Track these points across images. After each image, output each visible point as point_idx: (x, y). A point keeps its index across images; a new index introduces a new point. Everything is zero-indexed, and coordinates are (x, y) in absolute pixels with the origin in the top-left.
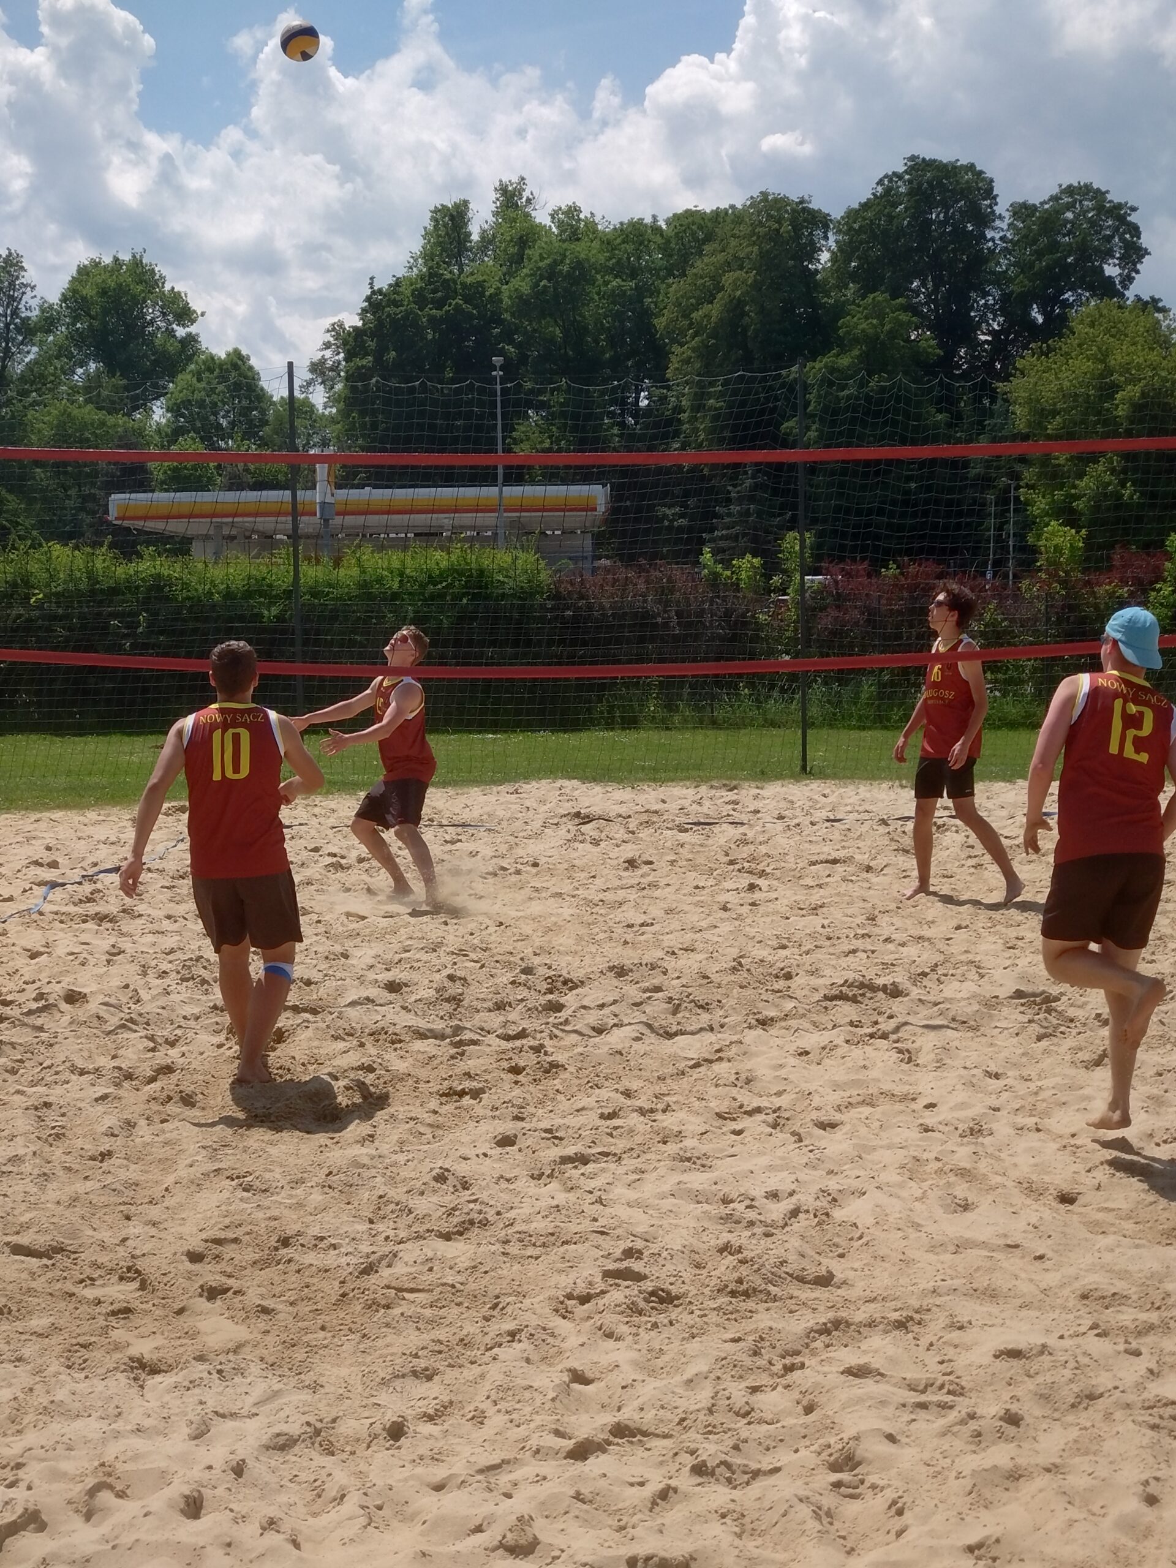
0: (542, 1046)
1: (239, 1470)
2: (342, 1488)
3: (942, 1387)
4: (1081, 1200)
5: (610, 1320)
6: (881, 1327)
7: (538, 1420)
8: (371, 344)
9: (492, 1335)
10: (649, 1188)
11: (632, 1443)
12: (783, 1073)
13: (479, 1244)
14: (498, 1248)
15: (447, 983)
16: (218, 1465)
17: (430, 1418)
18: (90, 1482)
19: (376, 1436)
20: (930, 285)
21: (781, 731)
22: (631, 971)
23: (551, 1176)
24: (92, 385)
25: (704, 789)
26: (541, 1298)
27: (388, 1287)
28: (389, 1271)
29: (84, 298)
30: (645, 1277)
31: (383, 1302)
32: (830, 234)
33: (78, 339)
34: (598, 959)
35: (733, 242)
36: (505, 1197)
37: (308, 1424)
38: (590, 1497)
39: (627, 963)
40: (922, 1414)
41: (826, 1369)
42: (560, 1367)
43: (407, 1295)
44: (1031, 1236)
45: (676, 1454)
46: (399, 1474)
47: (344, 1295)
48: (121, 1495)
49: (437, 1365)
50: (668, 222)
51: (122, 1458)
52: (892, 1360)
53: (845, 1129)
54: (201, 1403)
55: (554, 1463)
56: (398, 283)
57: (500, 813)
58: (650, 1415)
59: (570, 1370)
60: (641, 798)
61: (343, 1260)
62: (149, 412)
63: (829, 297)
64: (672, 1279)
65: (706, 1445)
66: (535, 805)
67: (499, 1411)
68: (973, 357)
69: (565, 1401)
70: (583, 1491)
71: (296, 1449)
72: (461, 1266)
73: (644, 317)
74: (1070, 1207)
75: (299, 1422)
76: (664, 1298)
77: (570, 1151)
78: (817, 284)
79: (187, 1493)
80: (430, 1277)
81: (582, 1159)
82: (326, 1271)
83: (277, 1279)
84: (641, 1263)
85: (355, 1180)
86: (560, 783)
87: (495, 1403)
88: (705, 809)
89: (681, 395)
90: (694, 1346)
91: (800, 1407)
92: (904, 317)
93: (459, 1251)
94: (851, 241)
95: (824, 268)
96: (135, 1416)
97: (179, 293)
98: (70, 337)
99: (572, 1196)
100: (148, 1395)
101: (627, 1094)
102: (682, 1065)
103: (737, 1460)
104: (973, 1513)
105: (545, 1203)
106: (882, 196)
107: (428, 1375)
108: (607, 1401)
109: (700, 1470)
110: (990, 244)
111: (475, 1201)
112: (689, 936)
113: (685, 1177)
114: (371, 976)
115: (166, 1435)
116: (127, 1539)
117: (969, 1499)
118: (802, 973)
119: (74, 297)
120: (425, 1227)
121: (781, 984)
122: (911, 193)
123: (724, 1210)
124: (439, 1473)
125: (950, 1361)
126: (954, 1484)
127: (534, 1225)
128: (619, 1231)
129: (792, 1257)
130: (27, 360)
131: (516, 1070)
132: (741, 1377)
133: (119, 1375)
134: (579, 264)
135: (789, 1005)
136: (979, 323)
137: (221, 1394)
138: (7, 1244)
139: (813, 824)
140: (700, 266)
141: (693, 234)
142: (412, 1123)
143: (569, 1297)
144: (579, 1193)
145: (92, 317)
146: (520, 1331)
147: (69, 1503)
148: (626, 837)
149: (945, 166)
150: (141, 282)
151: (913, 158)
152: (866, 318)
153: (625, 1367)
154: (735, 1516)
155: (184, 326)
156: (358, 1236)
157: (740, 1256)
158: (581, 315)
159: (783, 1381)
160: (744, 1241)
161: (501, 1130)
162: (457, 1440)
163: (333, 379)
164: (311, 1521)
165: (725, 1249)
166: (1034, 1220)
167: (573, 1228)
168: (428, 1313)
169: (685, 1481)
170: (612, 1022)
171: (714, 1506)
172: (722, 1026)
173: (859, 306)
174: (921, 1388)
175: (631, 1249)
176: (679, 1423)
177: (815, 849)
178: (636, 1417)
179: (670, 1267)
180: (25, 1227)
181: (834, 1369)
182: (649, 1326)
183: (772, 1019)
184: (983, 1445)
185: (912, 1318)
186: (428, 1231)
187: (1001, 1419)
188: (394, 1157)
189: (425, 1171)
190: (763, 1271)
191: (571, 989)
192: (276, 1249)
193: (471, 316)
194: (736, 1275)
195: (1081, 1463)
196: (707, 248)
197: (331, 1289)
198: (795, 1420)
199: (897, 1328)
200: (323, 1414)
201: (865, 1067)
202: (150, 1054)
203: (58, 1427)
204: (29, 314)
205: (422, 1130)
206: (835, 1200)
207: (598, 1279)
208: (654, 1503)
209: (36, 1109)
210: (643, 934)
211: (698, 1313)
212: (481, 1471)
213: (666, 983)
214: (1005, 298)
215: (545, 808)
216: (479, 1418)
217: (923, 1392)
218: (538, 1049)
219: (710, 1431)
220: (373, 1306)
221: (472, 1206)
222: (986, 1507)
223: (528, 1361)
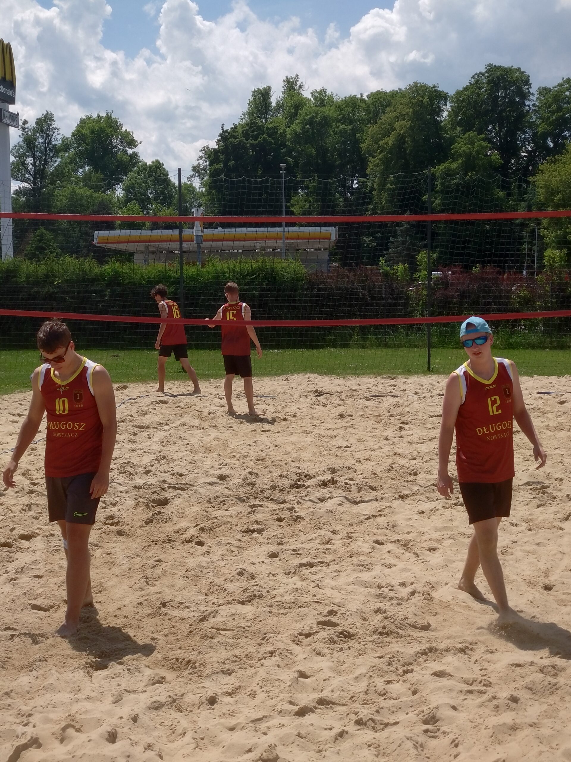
0: (293, 508)
1: (135, 719)
2: (185, 729)
3: (481, 682)
4: (554, 589)
5: (319, 646)
6: (452, 651)
7: (282, 696)
8: (222, 157)
9: (261, 653)
10: (342, 580)
11: (327, 708)
12: (411, 522)
13: (258, 607)
14: (267, 609)
15: (249, 476)
16: (125, 717)
17: (229, 694)
18: (63, 724)
19: (202, 703)
20: (497, 128)
21: (419, 349)
22: (339, 470)
23: (294, 573)
24: (87, 178)
25: (379, 379)
26: (286, 635)
27: (212, 628)
28: (214, 620)
29: (83, 135)
30: (338, 625)
31: (210, 635)
32: (448, 103)
33: (80, 155)
34: (323, 464)
35: (400, 107)
36: (272, 583)
37: (170, 696)
38: (305, 735)
39: (337, 466)
40: (470, 696)
41: (423, 672)
42: (294, 670)
43: (221, 632)
44: (529, 606)
45: (348, 714)
46: (213, 722)
47: (191, 632)
48: (78, 730)
49: (234, 668)
50: (368, 97)
51: (79, 712)
52: (457, 669)
53: (440, 551)
54: (119, 685)
55: (288, 718)
56: (236, 127)
57: (279, 390)
58: (336, 694)
59: (298, 671)
60: (348, 383)
61: (192, 614)
62: (114, 190)
63: (447, 134)
64: (351, 626)
65: (363, 710)
66: (296, 386)
67: (263, 691)
68: (518, 164)
69: (296, 687)
70: (301, 732)
71: (163, 709)
72: (249, 618)
73: (356, 143)
74: (549, 592)
75: (166, 696)
76: (347, 636)
77: (305, 561)
78: (441, 128)
79: (109, 730)
80: (233, 623)
81: (310, 565)
82: (183, 619)
83: (159, 623)
84: (336, 618)
85: (199, 574)
86: (308, 375)
87: (261, 687)
88: (379, 389)
89: (373, 182)
90: (360, 660)
91: (410, 691)
92: (484, 144)
93: (248, 610)
94: (458, 106)
95: (445, 120)
96: (87, 691)
97: (129, 132)
98: (76, 154)
99: (304, 584)
100: (94, 681)
101: (334, 532)
102: (361, 518)
103: (377, 718)
104: (493, 747)
105: (291, 587)
106: (474, 84)
107: (229, 673)
108: (316, 687)
109: (359, 722)
110: (527, 108)
111: (257, 585)
112: (368, 453)
113: (360, 575)
114: (212, 472)
115: (101, 701)
116: (79, 753)
117: (491, 739)
118: (422, 472)
119: (79, 135)
120: (232, 598)
121: (412, 478)
122: (489, 82)
123: (378, 592)
124: (232, 722)
125: (486, 669)
126: (483, 731)
127: (285, 598)
128: (326, 602)
129: (410, 616)
130: (55, 165)
131: (280, 520)
132: (382, 676)
133: (80, 671)
134: (324, 118)
135: (415, 488)
136: (521, 147)
137: (129, 680)
138: (30, 604)
139: (432, 397)
140: (384, 118)
141: (380, 102)
142: (228, 545)
143: (300, 634)
144: (307, 582)
145: (87, 144)
146: (275, 651)
147: (53, 734)
148: (340, 402)
149: (506, 69)
150: (111, 127)
151: (490, 65)
152: (465, 144)
153: (325, 670)
154: (375, 746)
155: (131, 148)
156: (199, 602)
157: (385, 615)
158: (325, 143)
159: (402, 678)
160: (387, 607)
161: (271, 550)
162: (242, 706)
163: (204, 174)
164: (169, 745)
165: (378, 611)
166: (531, 598)
167: (304, 599)
168: (231, 641)
169: (352, 728)
170: (328, 496)
171: (365, 741)
172: (382, 499)
173: (462, 138)
174: (470, 682)
175: (332, 610)
176: (350, 699)
177: (432, 409)
178: (330, 695)
179: (350, 620)
180: (39, 596)
181: (428, 673)
182: (338, 649)
183: (407, 495)
184: (499, 712)
185: (468, 647)
186: (233, 600)
187: (509, 699)
188: (219, 563)
189: (233, 570)
190: (396, 622)
191: (308, 479)
192: (160, 608)
193: (271, 143)
194: (382, 624)
195: (546, 722)
196: (387, 110)
197: (185, 628)
198: (407, 698)
199: (460, 652)
200: (177, 692)
201: (451, 520)
202: (103, 510)
203: (49, 696)
204: (56, 143)
205: (233, 549)
206: (433, 587)
207: (315, 625)
208: (336, 739)
209: (47, 537)
210: (346, 451)
211: (363, 643)
212: (252, 721)
213: (355, 477)
214: (535, 134)
215: (301, 388)
216: (253, 695)
217: (471, 685)
218: (291, 509)
219: (365, 703)
220: (205, 637)
221: (255, 587)
222: (499, 744)
223: (278, 666)
